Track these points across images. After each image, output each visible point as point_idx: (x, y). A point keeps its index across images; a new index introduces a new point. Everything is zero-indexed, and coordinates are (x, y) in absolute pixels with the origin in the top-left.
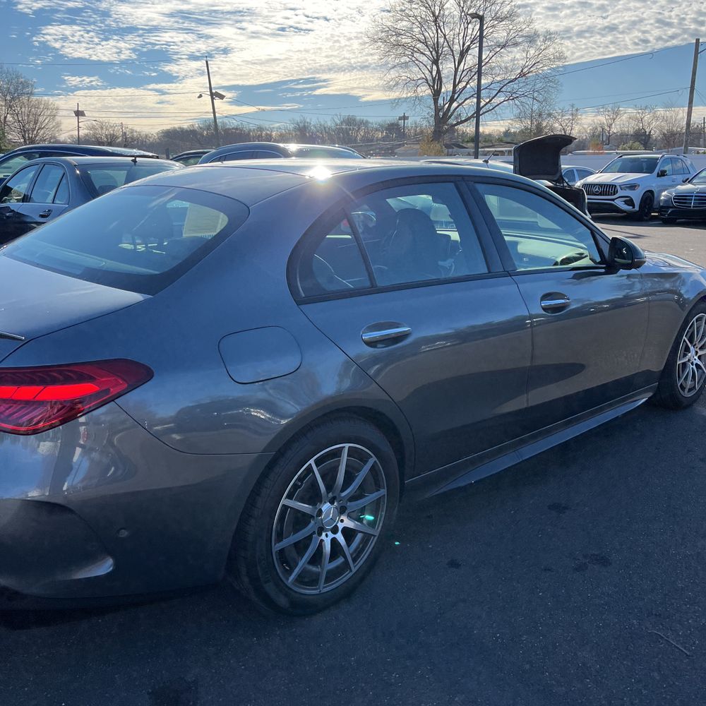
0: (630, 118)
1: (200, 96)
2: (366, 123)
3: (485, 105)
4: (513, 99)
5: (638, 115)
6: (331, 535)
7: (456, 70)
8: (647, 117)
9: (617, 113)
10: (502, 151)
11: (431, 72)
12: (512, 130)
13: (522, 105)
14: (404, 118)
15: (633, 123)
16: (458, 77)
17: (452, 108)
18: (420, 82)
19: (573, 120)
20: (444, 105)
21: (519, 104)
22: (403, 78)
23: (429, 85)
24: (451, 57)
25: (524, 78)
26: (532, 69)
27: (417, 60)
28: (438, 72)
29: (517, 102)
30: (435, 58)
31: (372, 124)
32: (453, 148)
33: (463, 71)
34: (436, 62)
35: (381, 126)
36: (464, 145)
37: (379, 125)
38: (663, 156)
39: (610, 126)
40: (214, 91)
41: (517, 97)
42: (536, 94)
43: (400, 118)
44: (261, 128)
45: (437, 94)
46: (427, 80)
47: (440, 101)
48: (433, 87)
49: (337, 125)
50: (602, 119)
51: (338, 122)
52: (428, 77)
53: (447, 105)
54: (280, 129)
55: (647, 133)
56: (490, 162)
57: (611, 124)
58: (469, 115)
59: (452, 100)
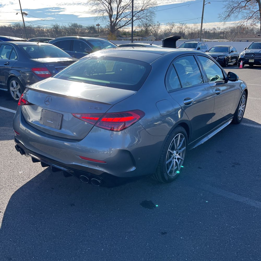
0: (178, 27)
1: (17, 14)
2: (81, 26)
3: (129, 21)
4: (139, 19)
5: (180, 26)
6: (175, 160)
7: (118, 7)
8: (184, 27)
9: (173, 26)
10: (136, 39)
11: (109, 8)
12: (136, 31)
13: (142, 22)
14: (98, 25)
15: (179, 29)
16: (119, 10)
17: (117, 22)
18: (105, 11)
19: (158, 27)
20: (114, 21)
21: (141, 21)
22: (98, 9)
23: (108, 12)
24: (116, 2)
25: (143, 11)
26: (145, 8)
27: (103, 3)
28: (111, 7)
29: (140, 20)
30: (110, 2)
31: (84, 27)
32: (118, 37)
33: (120, 8)
34: (110, 4)
35: (87, 28)
36: (122, 36)
37: (86, 27)
38: (199, 42)
39: (171, 30)
40: (23, 12)
41: (140, 18)
42: (147, 18)
43: (97, 25)
44: (39, 27)
45: (111, 16)
46: (107, 10)
47: (112, 19)
48: (110, 13)
49: (70, 27)
50: (168, 27)
51: (70, 25)
52: (107, 9)
53: (115, 21)
54: (47, 27)
55: (184, 33)
56: (152, 44)
57: (171, 29)
58: (123, 25)
59: (117, 19)
